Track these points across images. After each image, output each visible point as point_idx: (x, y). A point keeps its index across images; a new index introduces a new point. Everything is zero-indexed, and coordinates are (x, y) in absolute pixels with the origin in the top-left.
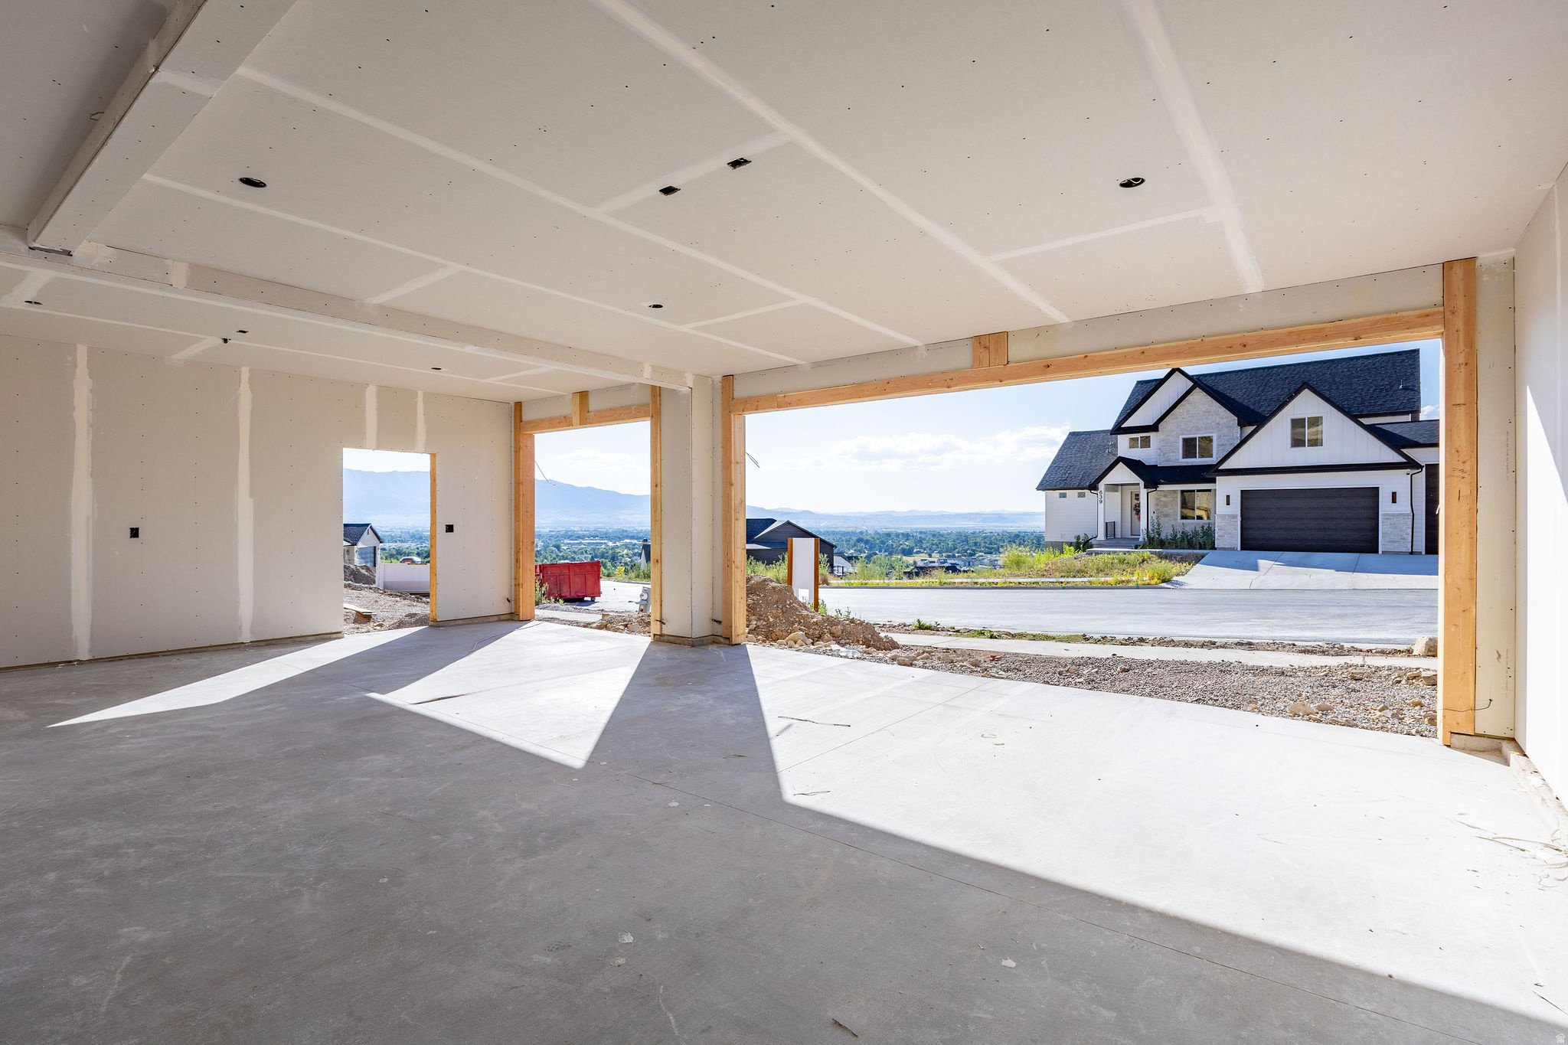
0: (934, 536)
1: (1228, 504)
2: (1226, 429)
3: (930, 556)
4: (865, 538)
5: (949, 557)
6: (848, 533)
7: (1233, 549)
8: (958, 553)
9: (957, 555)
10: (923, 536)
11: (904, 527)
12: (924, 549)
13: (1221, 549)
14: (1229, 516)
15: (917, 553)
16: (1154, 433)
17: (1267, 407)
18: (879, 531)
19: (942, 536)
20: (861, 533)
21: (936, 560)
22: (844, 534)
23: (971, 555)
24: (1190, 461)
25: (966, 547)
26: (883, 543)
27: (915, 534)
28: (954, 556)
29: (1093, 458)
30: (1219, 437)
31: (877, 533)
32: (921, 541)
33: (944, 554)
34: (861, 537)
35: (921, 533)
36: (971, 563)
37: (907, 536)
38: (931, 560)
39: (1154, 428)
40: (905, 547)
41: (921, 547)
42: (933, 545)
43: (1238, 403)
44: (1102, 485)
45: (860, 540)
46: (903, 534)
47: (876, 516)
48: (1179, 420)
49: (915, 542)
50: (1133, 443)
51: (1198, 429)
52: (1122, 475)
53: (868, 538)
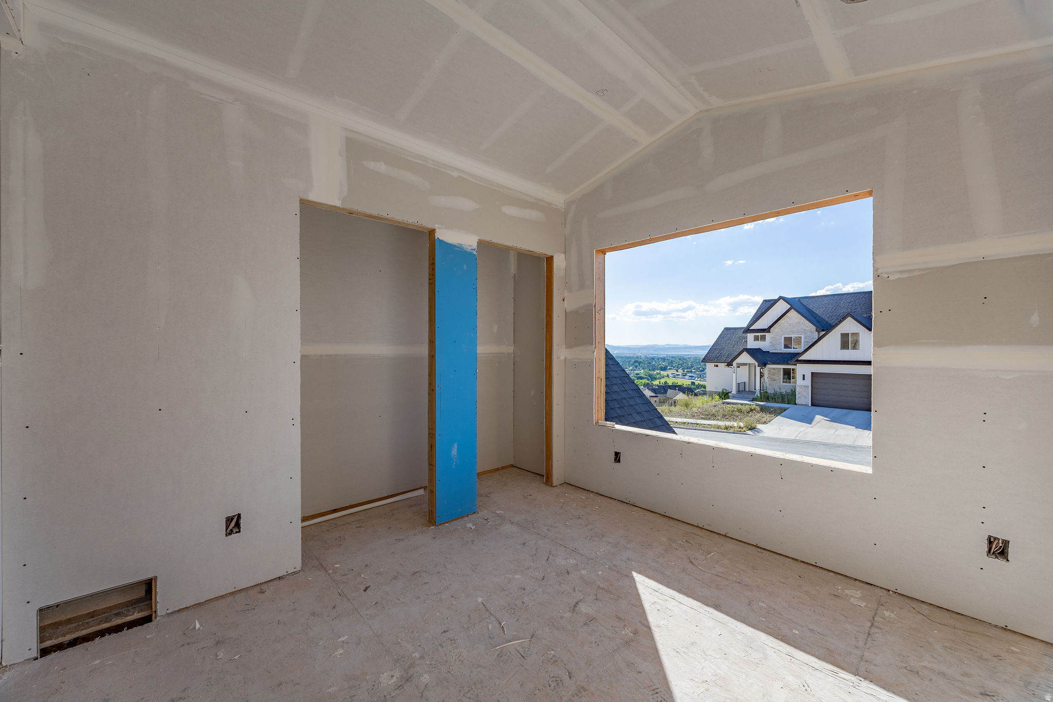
0: (680, 359)
1: (804, 379)
2: (809, 333)
3: (677, 371)
4: (639, 360)
5: (688, 372)
6: (630, 357)
7: (807, 405)
8: (694, 369)
9: (693, 371)
10: (673, 359)
11: (663, 354)
12: (674, 367)
13: (799, 405)
14: (804, 386)
15: (669, 369)
16: (768, 334)
17: (835, 320)
18: (648, 356)
19: (685, 360)
20: (637, 357)
21: (680, 374)
22: (627, 358)
23: (702, 371)
24: (788, 350)
25: (699, 366)
26: (650, 363)
27: (669, 358)
28: (691, 372)
29: (735, 344)
30: (805, 338)
31: (646, 357)
32: (672, 362)
33: (685, 370)
34: (637, 360)
35: (672, 357)
36: (702, 376)
37: (664, 359)
38: (678, 373)
39: (767, 330)
40: (662, 366)
41: (672, 366)
42: (679, 364)
43: (819, 317)
44: (735, 363)
45: (636, 362)
46: (661, 358)
47: (646, 348)
48: (782, 327)
49: (668, 363)
50: (756, 339)
51: (793, 333)
52: (745, 358)
53: (641, 360)
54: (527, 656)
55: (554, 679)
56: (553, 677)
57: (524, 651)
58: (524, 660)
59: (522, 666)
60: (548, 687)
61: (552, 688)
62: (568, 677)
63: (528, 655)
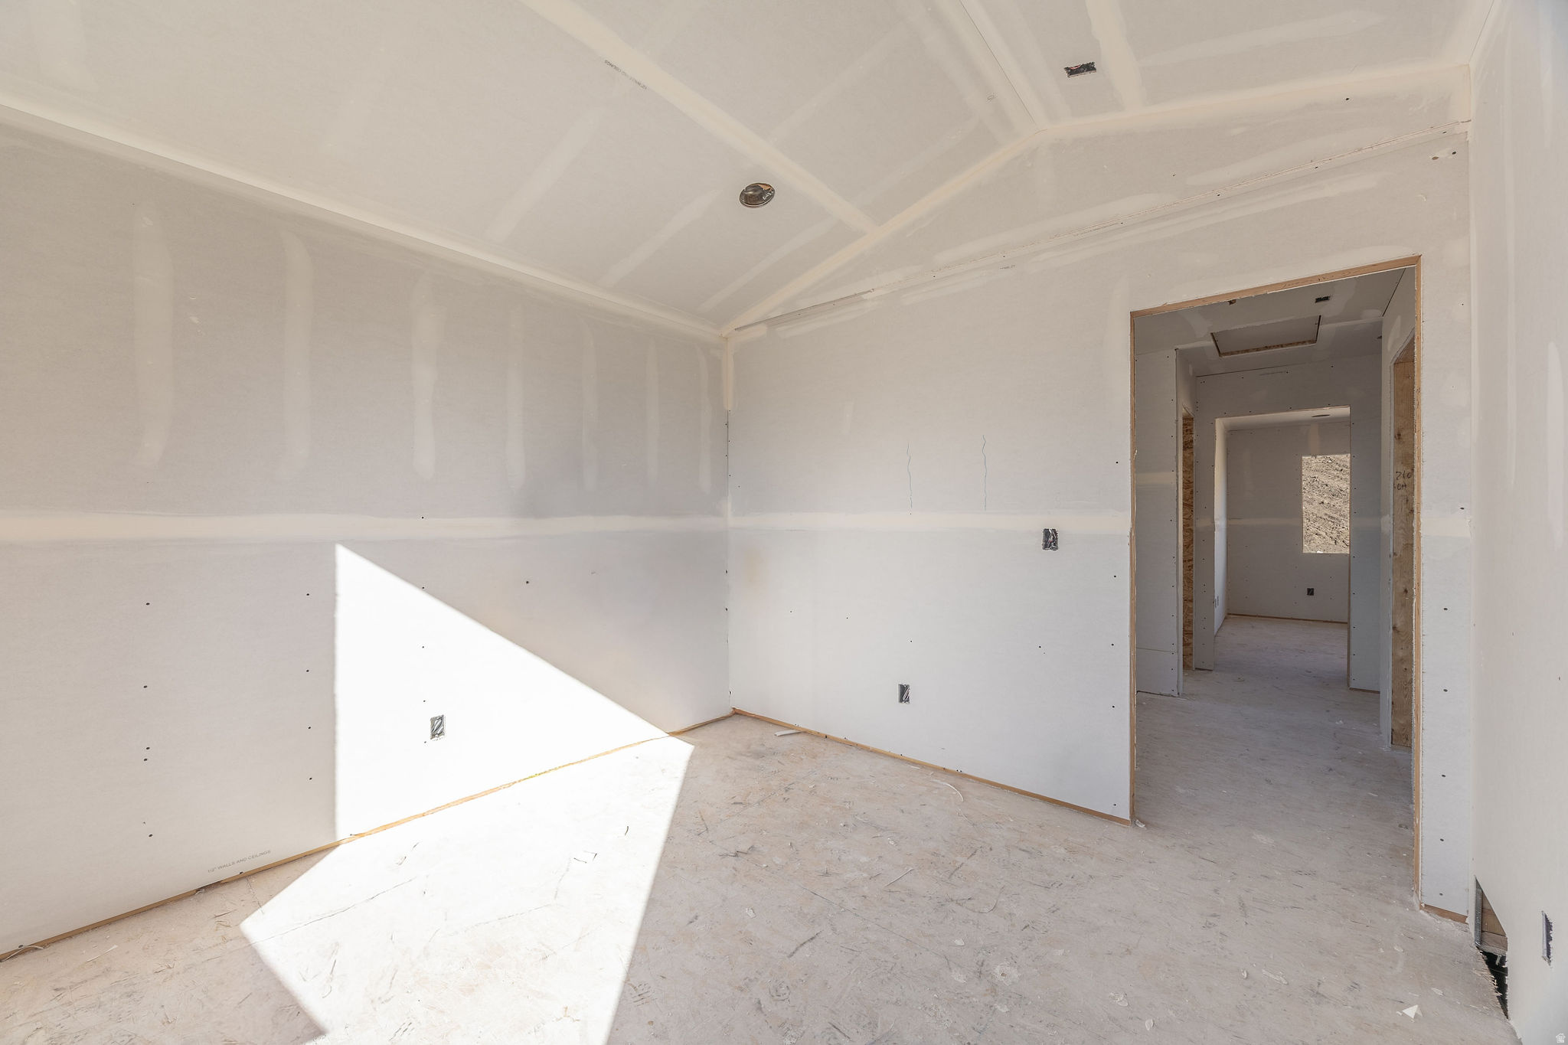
54: (830, 1029)
55: (782, 998)
56: (783, 1000)
57: (835, 1038)
58: (833, 1022)
59: (833, 1012)
60: (790, 986)
61: (784, 985)
62: (761, 1002)
63: (828, 1031)
